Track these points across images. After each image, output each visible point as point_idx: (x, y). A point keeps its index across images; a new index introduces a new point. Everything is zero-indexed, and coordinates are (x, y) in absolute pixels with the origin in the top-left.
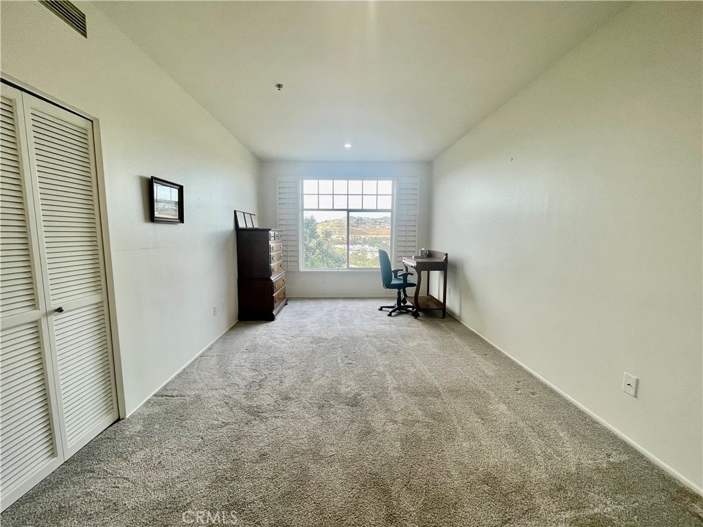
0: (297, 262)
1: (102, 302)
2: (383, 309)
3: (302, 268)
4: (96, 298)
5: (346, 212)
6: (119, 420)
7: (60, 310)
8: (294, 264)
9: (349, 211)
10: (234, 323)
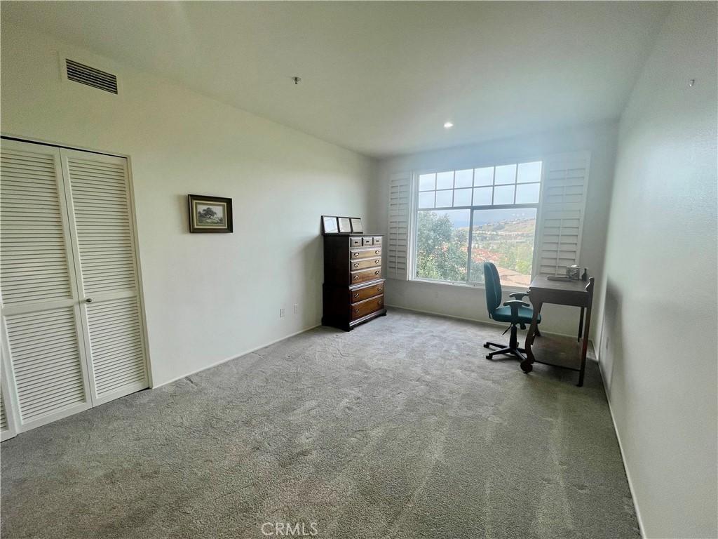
0: (405, 269)
1: (136, 297)
2: (491, 346)
3: (411, 276)
4: (127, 294)
5: (469, 210)
6: (148, 388)
7: (88, 301)
8: (402, 271)
9: (473, 208)
10: (315, 326)
